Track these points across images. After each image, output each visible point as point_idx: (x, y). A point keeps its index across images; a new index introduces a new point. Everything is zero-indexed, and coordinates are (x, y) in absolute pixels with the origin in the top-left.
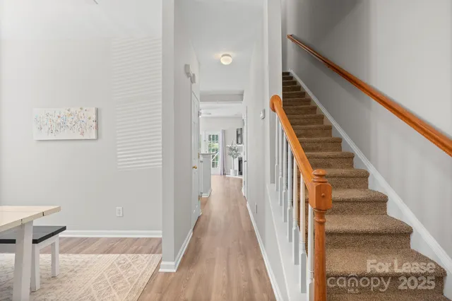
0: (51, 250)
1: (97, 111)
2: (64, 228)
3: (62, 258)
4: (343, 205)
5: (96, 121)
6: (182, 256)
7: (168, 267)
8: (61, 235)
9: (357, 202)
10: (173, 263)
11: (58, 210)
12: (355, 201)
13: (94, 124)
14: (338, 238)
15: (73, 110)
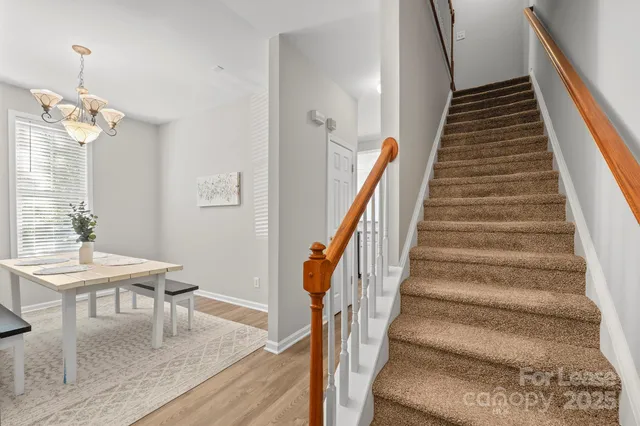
0: (187, 304)
1: (240, 175)
2: (197, 288)
3: (197, 314)
4: (497, 315)
5: (239, 186)
6: (296, 341)
7: (273, 347)
8: (195, 292)
9: (525, 312)
10: (276, 344)
11: (181, 268)
12: (521, 311)
13: (237, 189)
14: (456, 362)
15: (222, 176)
